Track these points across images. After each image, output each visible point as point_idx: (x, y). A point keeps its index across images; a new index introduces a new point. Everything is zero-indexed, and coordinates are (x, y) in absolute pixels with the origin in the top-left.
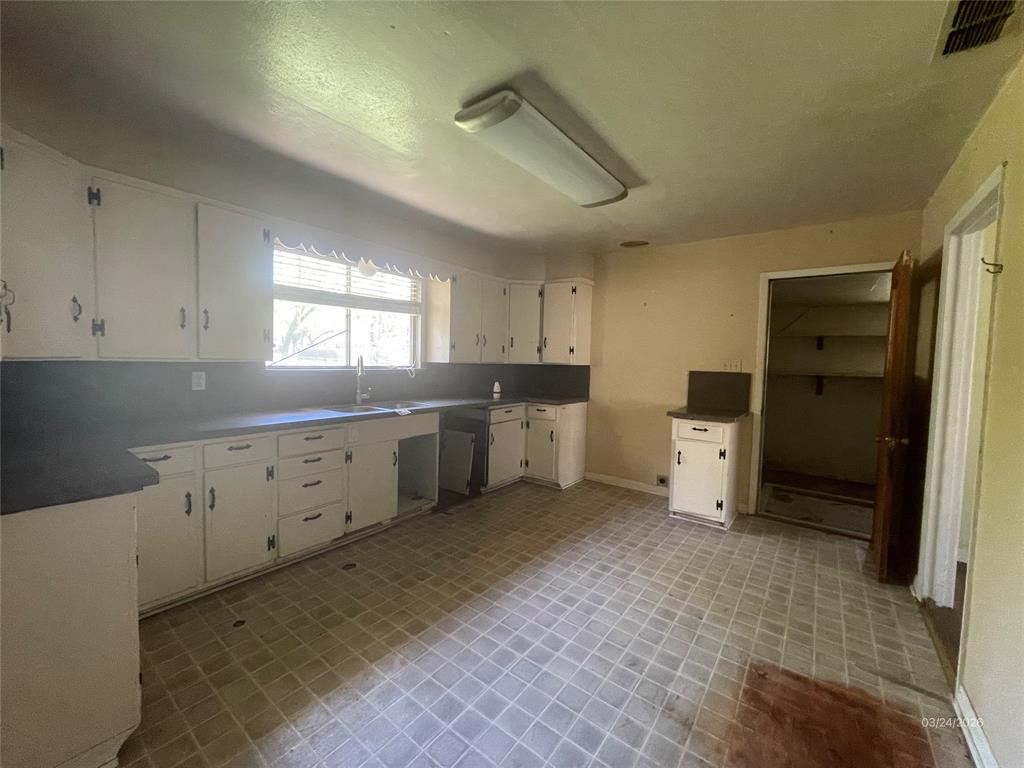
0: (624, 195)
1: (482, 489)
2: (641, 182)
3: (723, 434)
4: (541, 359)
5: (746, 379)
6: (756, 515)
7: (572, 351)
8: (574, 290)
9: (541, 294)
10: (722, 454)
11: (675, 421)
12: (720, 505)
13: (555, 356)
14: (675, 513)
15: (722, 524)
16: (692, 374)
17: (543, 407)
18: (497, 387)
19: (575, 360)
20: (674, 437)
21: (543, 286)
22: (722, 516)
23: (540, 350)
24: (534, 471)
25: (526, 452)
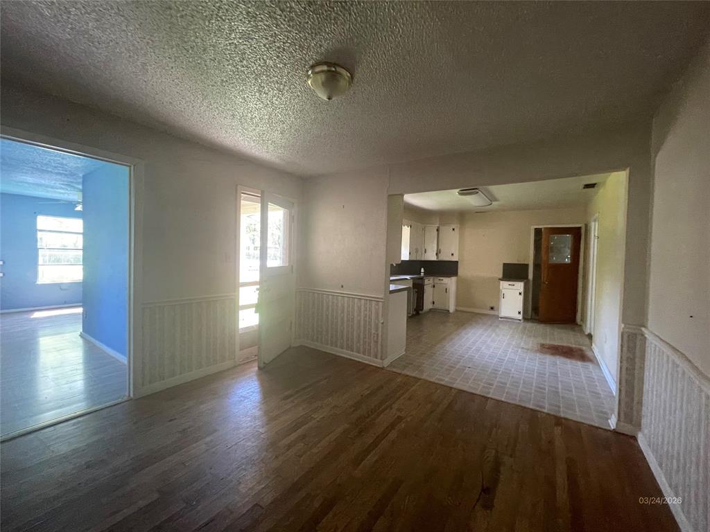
0: (491, 204)
1: (420, 312)
2: (496, 200)
3: (520, 286)
4: (438, 258)
5: (527, 266)
6: (531, 319)
7: (452, 255)
8: (453, 229)
9: (437, 230)
10: (520, 294)
11: (501, 282)
12: (519, 313)
13: (445, 257)
14: (501, 318)
15: (520, 320)
16: (504, 264)
17: (442, 278)
18: (422, 270)
19: (455, 259)
20: (501, 288)
21: (438, 227)
22: (520, 317)
23: (437, 254)
24: (437, 306)
25: (433, 297)
